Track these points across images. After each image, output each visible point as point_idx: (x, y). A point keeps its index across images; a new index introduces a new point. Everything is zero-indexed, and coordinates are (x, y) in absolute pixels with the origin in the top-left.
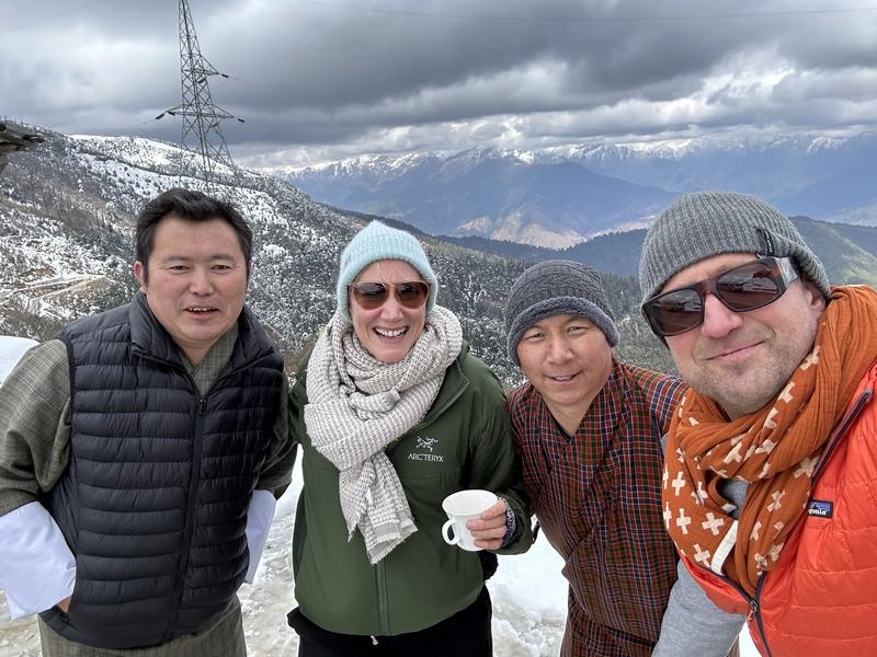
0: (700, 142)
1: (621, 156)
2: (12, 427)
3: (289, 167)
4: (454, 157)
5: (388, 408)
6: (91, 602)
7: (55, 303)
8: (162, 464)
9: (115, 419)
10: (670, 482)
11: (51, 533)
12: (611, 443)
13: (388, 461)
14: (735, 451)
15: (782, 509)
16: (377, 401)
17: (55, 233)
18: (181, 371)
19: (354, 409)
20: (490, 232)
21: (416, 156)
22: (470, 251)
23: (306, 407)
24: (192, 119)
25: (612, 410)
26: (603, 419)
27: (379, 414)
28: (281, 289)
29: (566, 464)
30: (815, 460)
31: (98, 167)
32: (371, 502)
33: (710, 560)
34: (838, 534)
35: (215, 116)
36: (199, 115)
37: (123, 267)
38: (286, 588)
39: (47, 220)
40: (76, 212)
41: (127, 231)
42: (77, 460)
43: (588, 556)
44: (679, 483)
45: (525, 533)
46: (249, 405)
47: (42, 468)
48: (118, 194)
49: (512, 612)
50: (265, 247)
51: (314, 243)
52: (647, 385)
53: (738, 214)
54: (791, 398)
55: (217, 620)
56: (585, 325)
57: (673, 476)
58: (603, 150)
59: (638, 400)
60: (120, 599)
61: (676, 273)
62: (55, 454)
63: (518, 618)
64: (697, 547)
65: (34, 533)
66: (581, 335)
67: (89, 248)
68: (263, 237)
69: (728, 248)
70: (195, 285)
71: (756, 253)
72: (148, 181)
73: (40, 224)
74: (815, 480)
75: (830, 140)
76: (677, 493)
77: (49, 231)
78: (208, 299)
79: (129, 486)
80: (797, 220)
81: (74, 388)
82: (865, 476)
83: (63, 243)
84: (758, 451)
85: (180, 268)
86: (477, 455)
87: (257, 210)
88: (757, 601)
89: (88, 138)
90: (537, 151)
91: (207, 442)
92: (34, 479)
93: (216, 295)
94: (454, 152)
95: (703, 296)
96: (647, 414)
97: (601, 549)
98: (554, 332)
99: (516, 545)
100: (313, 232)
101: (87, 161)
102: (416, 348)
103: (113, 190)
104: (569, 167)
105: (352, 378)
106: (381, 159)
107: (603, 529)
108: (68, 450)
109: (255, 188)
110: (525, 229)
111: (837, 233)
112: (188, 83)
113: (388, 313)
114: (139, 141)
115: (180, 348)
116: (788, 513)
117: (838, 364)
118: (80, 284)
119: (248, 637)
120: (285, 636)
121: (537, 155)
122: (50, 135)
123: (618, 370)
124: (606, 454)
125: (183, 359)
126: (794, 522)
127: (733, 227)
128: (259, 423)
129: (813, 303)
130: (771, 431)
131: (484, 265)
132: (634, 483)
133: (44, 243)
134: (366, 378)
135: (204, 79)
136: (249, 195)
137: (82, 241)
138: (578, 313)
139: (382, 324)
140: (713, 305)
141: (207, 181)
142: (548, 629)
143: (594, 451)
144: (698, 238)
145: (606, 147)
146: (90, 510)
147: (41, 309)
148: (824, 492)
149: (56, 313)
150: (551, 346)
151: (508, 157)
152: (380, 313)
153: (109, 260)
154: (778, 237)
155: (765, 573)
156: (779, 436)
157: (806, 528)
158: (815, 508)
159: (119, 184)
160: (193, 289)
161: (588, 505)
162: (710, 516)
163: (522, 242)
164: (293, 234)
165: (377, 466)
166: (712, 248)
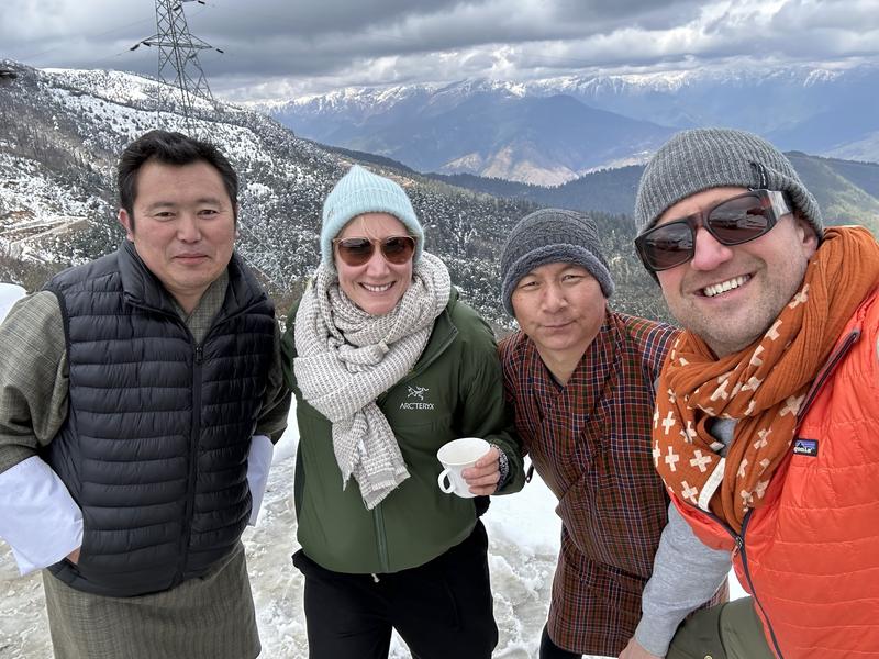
0: (696, 74)
1: (615, 88)
2: (8, 382)
3: (271, 101)
4: (443, 90)
5: (377, 360)
6: (100, 553)
7: (37, 246)
8: (163, 413)
9: (113, 370)
10: (660, 421)
11: (54, 487)
12: (602, 393)
13: (380, 412)
14: (721, 389)
15: (768, 447)
16: (366, 353)
17: (32, 173)
18: (175, 319)
19: (344, 362)
20: (480, 170)
21: (404, 88)
22: (460, 189)
23: (296, 360)
24: (169, 50)
25: (604, 361)
26: (594, 369)
27: (368, 366)
28: (267, 230)
29: (558, 413)
30: (801, 399)
31: (72, 102)
32: (364, 452)
33: (697, 497)
34: (823, 471)
35: (192, 46)
36: (176, 45)
37: (105, 209)
38: (287, 531)
39: (22, 159)
40: (53, 151)
41: (108, 170)
42: (77, 412)
43: (579, 498)
44: (669, 422)
45: (518, 475)
46: (243, 353)
47: (41, 422)
48: (96, 132)
49: (506, 548)
50: (249, 186)
51: (299, 181)
52: (639, 336)
53: (733, 148)
54: (778, 335)
55: (223, 563)
56: (581, 273)
57: (663, 416)
58: (597, 82)
59: (630, 350)
60: (128, 548)
61: (669, 207)
62: (54, 407)
63: (512, 553)
64: (684, 483)
65: (37, 488)
66: (576, 283)
67: (67, 189)
68: (247, 176)
69: (721, 182)
70: (182, 232)
71: (749, 187)
72: (126, 117)
73: (16, 163)
74: (801, 419)
75: (827, 73)
76: (667, 432)
77: (26, 171)
78: (196, 246)
79: (132, 436)
80: (792, 155)
81: (69, 341)
82: (849, 415)
83: (42, 184)
84: (744, 388)
85: (166, 214)
86: (468, 403)
87: (239, 147)
88: (742, 536)
89: (60, 71)
90: (530, 82)
91: (206, 390)
92: (33, 433)
93: (204, 242)
94: (444, 84)
95: (695, 229)
96: (638, 364)
97: (591, 494)
98: (549, 280)
99: (509, 486)
100: (299, 170)
101: (61, 97)
102: (404, 301)
103: (90, 127)
104: (562, 100)
105: (341, 332)
106: (367, 92)
107: (594, 475)
108: (66, 403)
109: (236, 123)
110: (516, 166)
111: (830, 169)
112: (163, 10)
113: (374, 269)
114: (114, 74)
115: (172, 297)
116: (774, 450)
117: (826, 303)
118: (62, 227)
119: (253, 577)
120: (288, 576)
121: (529, 88)
122: (21, 69)
123: (611, 320)
124: (597, 404)
125: (177, 308)
126: (779, 460)
127: (727, 161)
128: (255, 369)
129: (805, 240)
130: (757, 368)
131: (475, 203)
132: (624, 432)
133: (21, 184)
134: (354, 331)
135: (180, 6)
136: (230, 131)
137: (61, 182)
138: (573, 261)
139: (368, 281)
140: (704, 238)
141: (187, 117)
142: (542, 564)
143: (585, 400)
144: (692, 172)
145: (600, 79)
146: (92, 462)
147: (23, 254)
148: (809, 431)
149: (38, 257)
150: (545, 295)
151: (500, 89)
152: (366, 270)
153: (90, 202)
154: (772, 171)
155: (751, 510)
156: (765, 373)
157: (791, 466)
158: (800, 446)
159: (95, 120)
160: (181, 237)
161: (578, 452)
162: (698, 453)
163: (513, 180)
164: (278, 172)
165: (370, 417)
166: (705, 181)
